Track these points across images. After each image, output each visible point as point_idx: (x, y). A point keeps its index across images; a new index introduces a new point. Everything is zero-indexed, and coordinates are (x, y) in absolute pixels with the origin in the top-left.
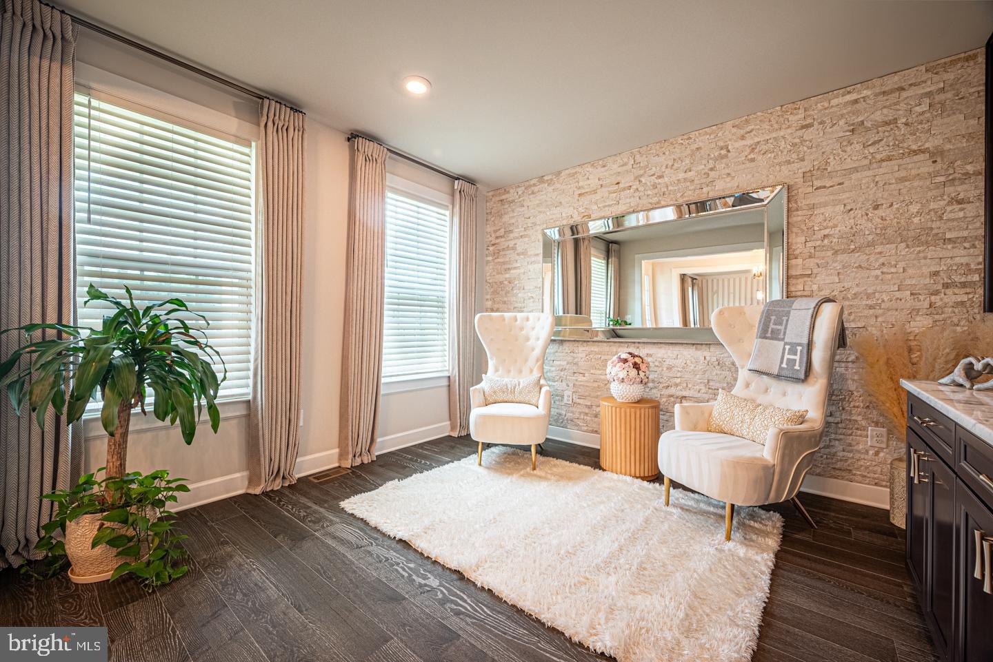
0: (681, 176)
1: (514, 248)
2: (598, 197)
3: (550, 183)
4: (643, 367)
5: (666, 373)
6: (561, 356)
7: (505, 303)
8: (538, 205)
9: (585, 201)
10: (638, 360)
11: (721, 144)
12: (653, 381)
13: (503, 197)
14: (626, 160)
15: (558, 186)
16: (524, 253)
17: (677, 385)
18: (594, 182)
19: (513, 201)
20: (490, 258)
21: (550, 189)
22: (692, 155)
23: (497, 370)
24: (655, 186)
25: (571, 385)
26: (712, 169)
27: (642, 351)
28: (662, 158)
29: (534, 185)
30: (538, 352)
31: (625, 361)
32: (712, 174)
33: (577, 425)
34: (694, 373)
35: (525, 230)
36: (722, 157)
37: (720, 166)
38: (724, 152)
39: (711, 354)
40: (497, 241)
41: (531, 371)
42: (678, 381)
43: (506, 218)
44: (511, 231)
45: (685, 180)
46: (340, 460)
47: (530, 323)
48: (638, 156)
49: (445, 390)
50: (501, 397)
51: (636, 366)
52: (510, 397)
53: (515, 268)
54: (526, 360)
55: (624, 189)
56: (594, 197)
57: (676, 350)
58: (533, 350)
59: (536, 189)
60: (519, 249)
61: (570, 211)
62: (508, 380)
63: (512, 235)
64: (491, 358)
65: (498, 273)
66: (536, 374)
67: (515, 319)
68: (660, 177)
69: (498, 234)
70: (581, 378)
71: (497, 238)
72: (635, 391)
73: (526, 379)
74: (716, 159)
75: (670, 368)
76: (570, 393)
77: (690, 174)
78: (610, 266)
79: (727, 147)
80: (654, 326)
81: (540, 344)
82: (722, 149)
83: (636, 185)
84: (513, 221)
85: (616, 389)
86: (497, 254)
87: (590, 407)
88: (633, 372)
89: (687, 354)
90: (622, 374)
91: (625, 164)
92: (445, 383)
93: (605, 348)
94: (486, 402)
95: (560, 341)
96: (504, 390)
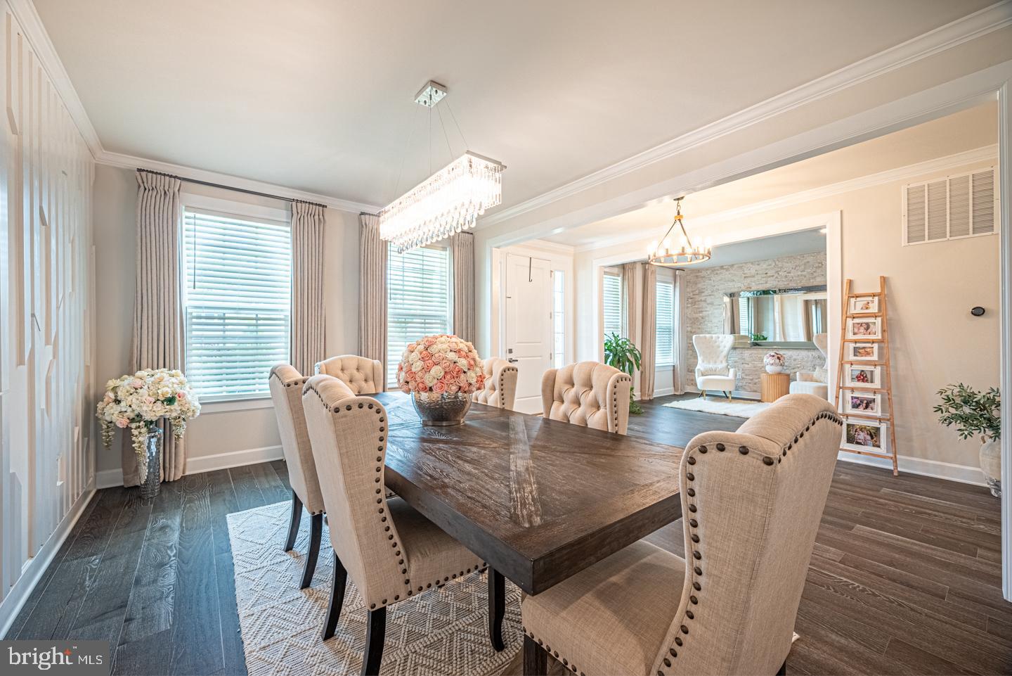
0: (800, 273)
1: (705, 301)
3: (727, 270)
4: (782, 359)
5: (793, 363)
6: (736, 356)
7: (699, 328)
8: (720, 280)
9: (748, 280)
10: (779, 356)
11: (819, 261)
12: (786, 366)
13: (698, 274)
14: (770, 263)
15: (732, 272)
16: (712, 304)
17: (798, 368)
18: (753, 272)
19: (704, 277)
20: (689, 305)
21: (727, 273)
22: (805, 264)
23: (703, 361)
24: (786, 277)
25: (741, 370)
26: (814, 272)
27: (781, 352)
28: (790, 264)
29: (718, 270)
30: (725, 353)
31: (774, 356)
32: (815, 274)
33: (744, 389)
34: (807, 362)
35: (712, 292)
36: (819, 267)
37: (819, 271)
38: (820, 265)
39: (815, 353)
40: (694, 297)
41: (721, 362)
42: (799, 366)
43: (699, 286)
44: (703, 292)
45: (801, 275)
46: (641, 397)
47: (720, 339)
48: (777, 262)
49: (672, 372)
50: (710, 373)
51: (778, 358)
52: (714, 373)
53: (706, 311)
54: (718, 357)
55: (770, 277)
56: (753, 279)
57: (798, 352)
58: (722, 352)
59: (718, 272)
60: (708, 301)
61: (739, 285)
62: (711, 366)
63: (703, 294)
64: (700, 356)
65: (695, 313)
66: (724, 364)
67: (712, 338)
68: (790, 273)
69: (694, 293)
70: (746, 366)
71: (694, 295)
72: (778, 369)
73: (721, 366)
74: (816, 267)
75: (795, 360)
76: (740, 373)
77: (803, 273)
78: (750, 303)
79: (821, 263)
80: (783, 340)
81: (726, 349)
82: (819, 263)
83: (776, 275)
84: (705, 287)
85: (769, 369)
86: (694, 303)
87: (752, 380)
88: (778, 361)
89: (804, 353)
90: (772, 362)
91: (770, 265)
92: (672, 368)
94: (703, 375)
95: (734, 348)
96: (711, 370)
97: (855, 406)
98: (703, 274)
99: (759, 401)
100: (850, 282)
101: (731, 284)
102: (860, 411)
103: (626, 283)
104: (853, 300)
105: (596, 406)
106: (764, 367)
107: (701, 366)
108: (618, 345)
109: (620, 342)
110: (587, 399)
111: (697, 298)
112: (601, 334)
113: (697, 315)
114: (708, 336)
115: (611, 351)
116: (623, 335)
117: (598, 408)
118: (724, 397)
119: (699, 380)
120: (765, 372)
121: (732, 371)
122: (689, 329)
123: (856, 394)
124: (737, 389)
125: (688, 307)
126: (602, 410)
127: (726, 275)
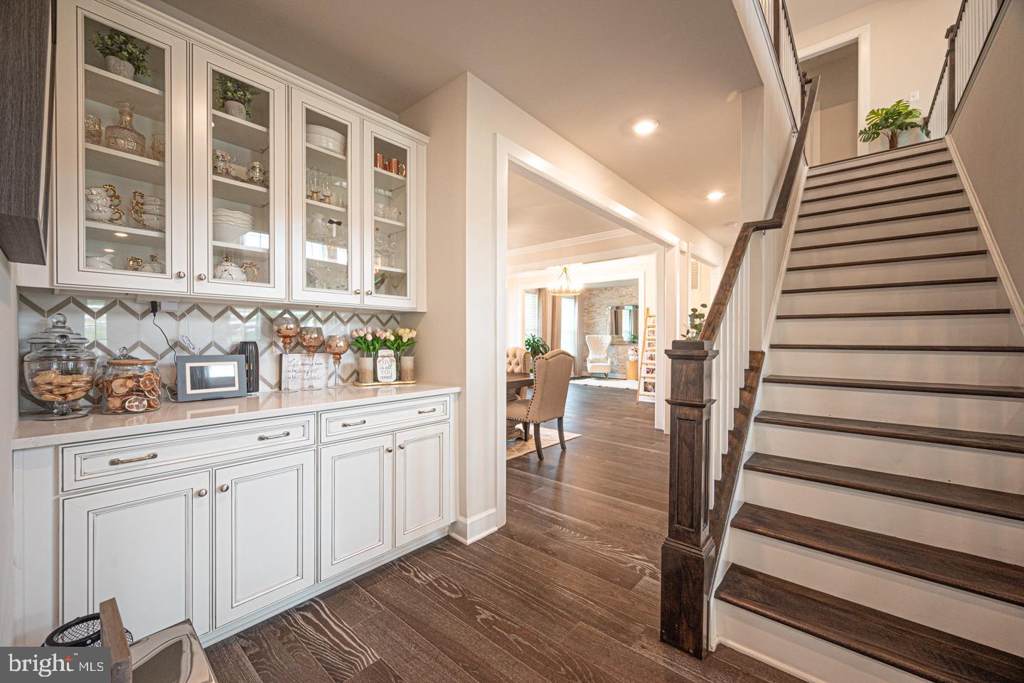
1: (595, 311)
2: (625, 298)
3: (609, 290)
6: (614, 349)
7: (591, 330)
8: (605, 297)
9: (622, 298)
16: (599, 314)
18: (625, 292)
19: (595, 295)
20: (585, 314)
23: (592, 353)
25: (615, 359)
29: (603, 290)
30: (606, 348)
31: (633, 350)
33: (618, 372)
35: (600, 305)
41: (604, 353)
43: (592, 300)
47: (603, 338)
50: (596, 361)
51: (636, 351)
52: (599, 361)
53: (595, 319)
54: (602, 350)
55: (634, 297)
58: (604, 347)
59: (604, 292)
60: (597, 312)
61: (616, 301)
62: (598, 357)
63: (594, 307)
64: (591, 350)
66: (606, 355)
67: (598, 337)
70: (620, 357)
72: (636, 358)
73: (603, 356)
76: (614, 361)
81: (607, 345)
84: (595, 302)
85: (631, 358)
86: (589, 312)
87: (623, 366)
88: (636, 353)
90: (632, 353)
93: (628, 347)
94: (591, 363)
95: (612, 344)
96: (597, 359)
97: (648, 373)
98: (595, 292)
99: (624, 379)
100: (648, 309)
101: (611, 301)
102: (649, 375)
103: (541, 302)
104: (648, 318)
105: (518, 364)
106: (628, 357)
107: (591, 357)
108: (534, 342)
109: (536, 340)
110: (514, 362)
111: (591, 309)
112: (524, 334)
113: (589, 322)
114: (596, 336)
115: (530, 346)
116: (538, 336)
117: (518, 365)
118: (605, 377)
119: (589, 366)
120: (629, 360)
121: (609, 359)
122: (585, 331)
123: (649, 367)
124: (612, 372)
125: (584, 316)
126: (520, 366)
127: (608, 294)
